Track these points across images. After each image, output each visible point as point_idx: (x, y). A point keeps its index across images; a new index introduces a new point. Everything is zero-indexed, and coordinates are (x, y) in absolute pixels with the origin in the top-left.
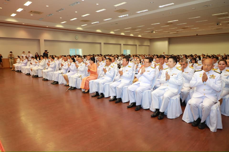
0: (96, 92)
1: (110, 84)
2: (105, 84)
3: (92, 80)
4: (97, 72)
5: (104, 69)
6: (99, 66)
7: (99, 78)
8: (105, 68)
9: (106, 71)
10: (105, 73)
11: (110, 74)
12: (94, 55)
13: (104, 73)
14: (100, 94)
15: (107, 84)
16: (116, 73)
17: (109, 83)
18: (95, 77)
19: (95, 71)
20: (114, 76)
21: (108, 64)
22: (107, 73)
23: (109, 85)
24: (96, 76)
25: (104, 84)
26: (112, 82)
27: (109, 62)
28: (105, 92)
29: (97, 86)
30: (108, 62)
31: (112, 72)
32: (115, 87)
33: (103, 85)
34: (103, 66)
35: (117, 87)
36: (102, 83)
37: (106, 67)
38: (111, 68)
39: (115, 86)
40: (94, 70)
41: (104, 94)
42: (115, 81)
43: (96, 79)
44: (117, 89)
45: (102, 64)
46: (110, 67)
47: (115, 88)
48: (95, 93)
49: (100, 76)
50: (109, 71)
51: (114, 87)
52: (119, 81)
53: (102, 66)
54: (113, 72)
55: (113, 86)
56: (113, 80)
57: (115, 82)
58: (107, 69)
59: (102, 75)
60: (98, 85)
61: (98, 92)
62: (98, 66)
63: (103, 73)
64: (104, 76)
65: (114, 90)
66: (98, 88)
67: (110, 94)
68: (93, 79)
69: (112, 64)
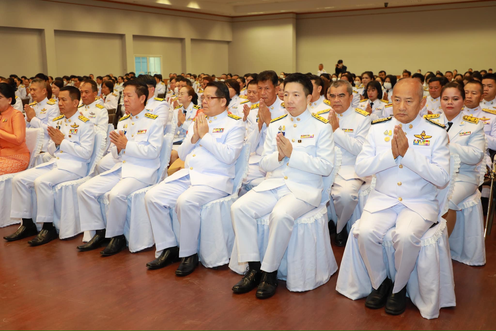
0: (24, 220)
1: (78, 185)
2: (59, 187)
3: (6, 172)
4: (27, 142)
9: (62, 137)
10: (57, 145)
11: (78, 147)
12: (15, 76)
13: (52, 143)
14: (40, 227)
15: (67, 187)
16: (102, 143)
17: (74, 182)
18: (19, 160)
20: (93, 154)
21: (67, 108)
22: (65, 143)
23: (74, 188)
24: (21, 157)
25: (53, 187)
26: (88, 177)
27: (72, 100)
28: (59, 218)
29: (26, 196)
30: (68, 101)
31: (84, 138)
32: (97, 195)
33: (51, 192)
35: (106, 194)
36: (48, 183)
37: (60, 121)
38: (78, 122)
39: (97, 192)
40: (13, 133)
41: (58, 224)
43: (24, 168)
44: (107, 202)
45: (44, 110)
46: (75, 119)
47: (99, 199)
48: (20, 224)
50: (75, 138)
51: (95, 197)
52: (113, 172)
53: (45, 120)
54: (88, 140)
55: (90, 193)
56: (92, 171)
58: (65, 130)
59: (47, 154)
60: (31, 192)
61: (31, 220)
62: (29, 120)
63: (50, 146)
64: (55, 154)
65: (95, 206)
66: (33, 206)
67: (81, 225)
68: (9, 169)
69: (88, 109)
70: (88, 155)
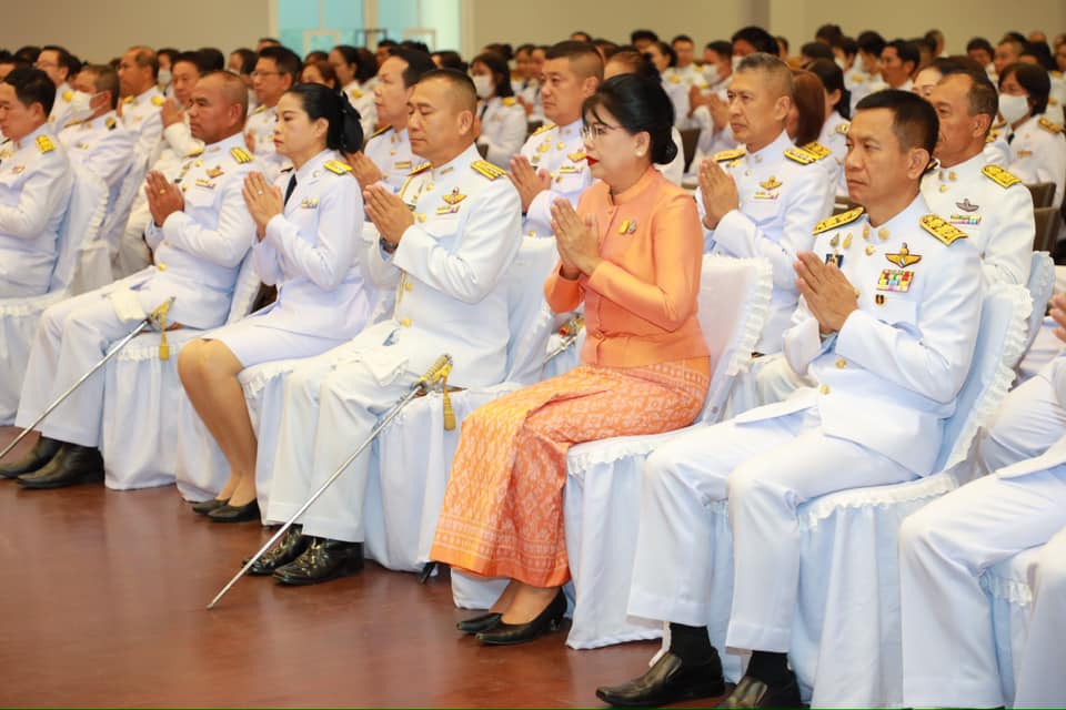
0: (676, 629)
1: (900, 509)
2: (822, 509)
3: (621, 431)
4: (704, 315)
5: (806, 263)
6: (731, 221)
7: (720, 415)
8: (822, 249)
9: (850, 300)
10: (828, 331)
11: (908, 348)
12: (649, 36)
13: (804, 322)
14: (734, 670)
15: (853, 512)
16: (1008, 337)
17: (884, 495)
18: (668, 387)
19: (664, 294)
20: (969, 383)
21: (880, 180)
22: (858, 326)
23: (884, 521)
24: (679, 372)
25: (800, 506)
26: (941, 480)
27: (903, 151)
28: (815, 636)
29: (690, 533)
30: (886, 153)
31: (938, 313)
32: (980, 561)
33: (789, 527)
34: (796, 219)
35: (1023, 561)
36: (782, 490)
37: (844, 233)
38: (920, 243)
39: (981, 549)
40: (653, 279)
41: (809, 665)
42: (978, 464)
43: (685, 418)
44: (1021, 595)
45: (772, 184)
46: (905, 227)
47: (989, 576)
48: (658, 642)
49: (737, 380)
50: (900, 307)
51: (971, 567)
52: (1053, 469)
53: (773, 225)
54: (956, 319)
55: (953, 548)
56: (959, 455)
57: (984, 488)
58: (864, 271)
59: (774, 367)
60: (713, 519)
61: (703, 631)
62: (712, 223)
63: (794, 333)
64: (813, 372)
65: (968, 608)
66: (714, 577)
67: (907, 682)
68: (630, 420)
69: (949, 184)
70: (950, 385)
